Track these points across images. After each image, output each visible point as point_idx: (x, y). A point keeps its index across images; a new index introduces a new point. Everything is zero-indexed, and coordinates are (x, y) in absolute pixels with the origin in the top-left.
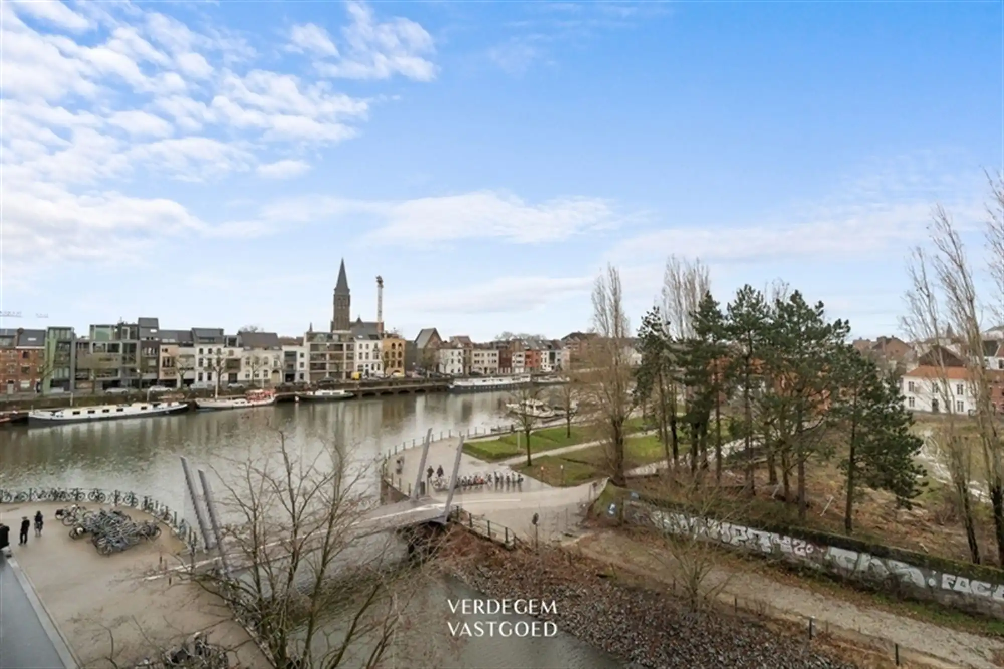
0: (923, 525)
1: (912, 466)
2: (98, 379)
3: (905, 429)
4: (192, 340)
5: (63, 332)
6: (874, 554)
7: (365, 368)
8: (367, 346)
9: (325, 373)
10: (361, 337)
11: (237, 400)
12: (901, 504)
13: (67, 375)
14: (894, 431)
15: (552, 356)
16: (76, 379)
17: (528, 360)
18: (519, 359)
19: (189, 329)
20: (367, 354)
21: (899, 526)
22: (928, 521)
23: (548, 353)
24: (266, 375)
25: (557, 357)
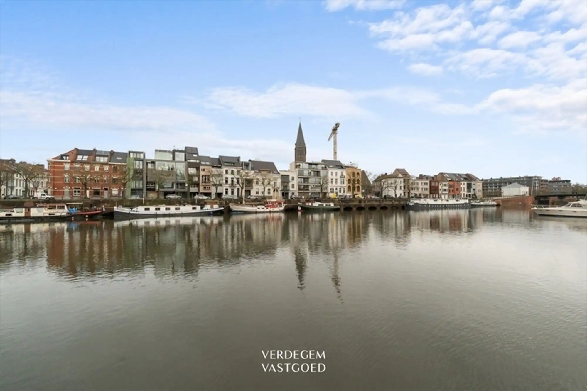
2: (161, 190)
4: (221, 164)
5: (138, 155)
7: (335, 191)
8: (336, 173)
9: (308, 193)
10: (331, 166)
11: (259, 207)
13: (141, 186)
15: (469, 186)
16: (148, 190)
17: (451, 189)
18: (445, 188)
19: (218, 157)
20: (336, 180)
23: (466, 183)
24: (269, 193)
25: (473, 187)
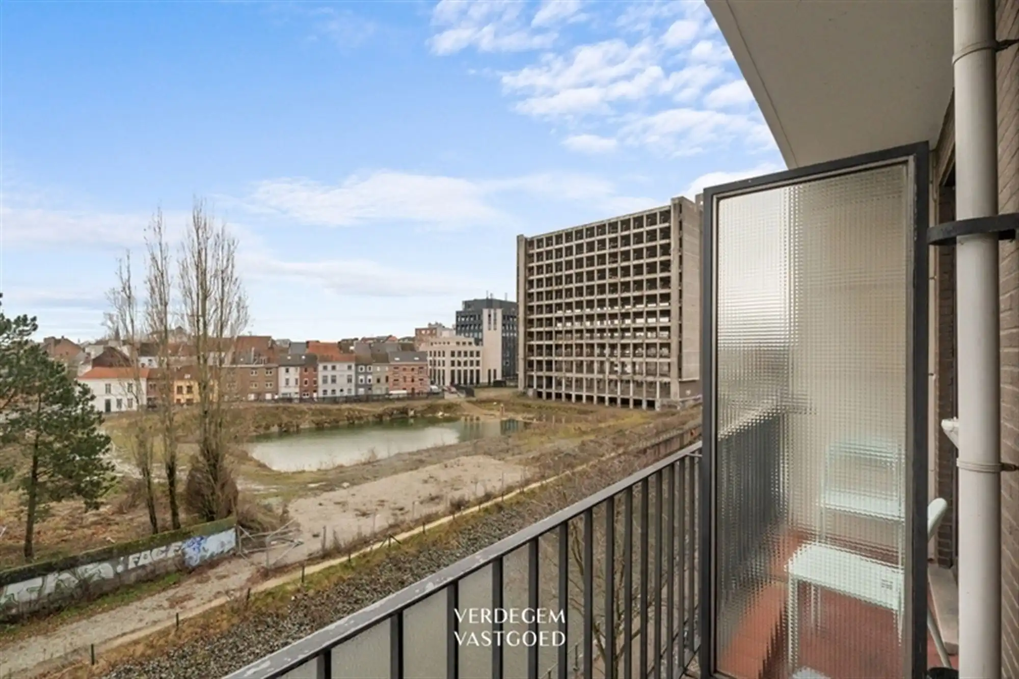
0: (108, 520)
1: (101, 465)
3: (94, 429)
6: (61, 570)
12: (89, 506)
14: (83, 433)
21: (85, 530)
22: (113, 514)
